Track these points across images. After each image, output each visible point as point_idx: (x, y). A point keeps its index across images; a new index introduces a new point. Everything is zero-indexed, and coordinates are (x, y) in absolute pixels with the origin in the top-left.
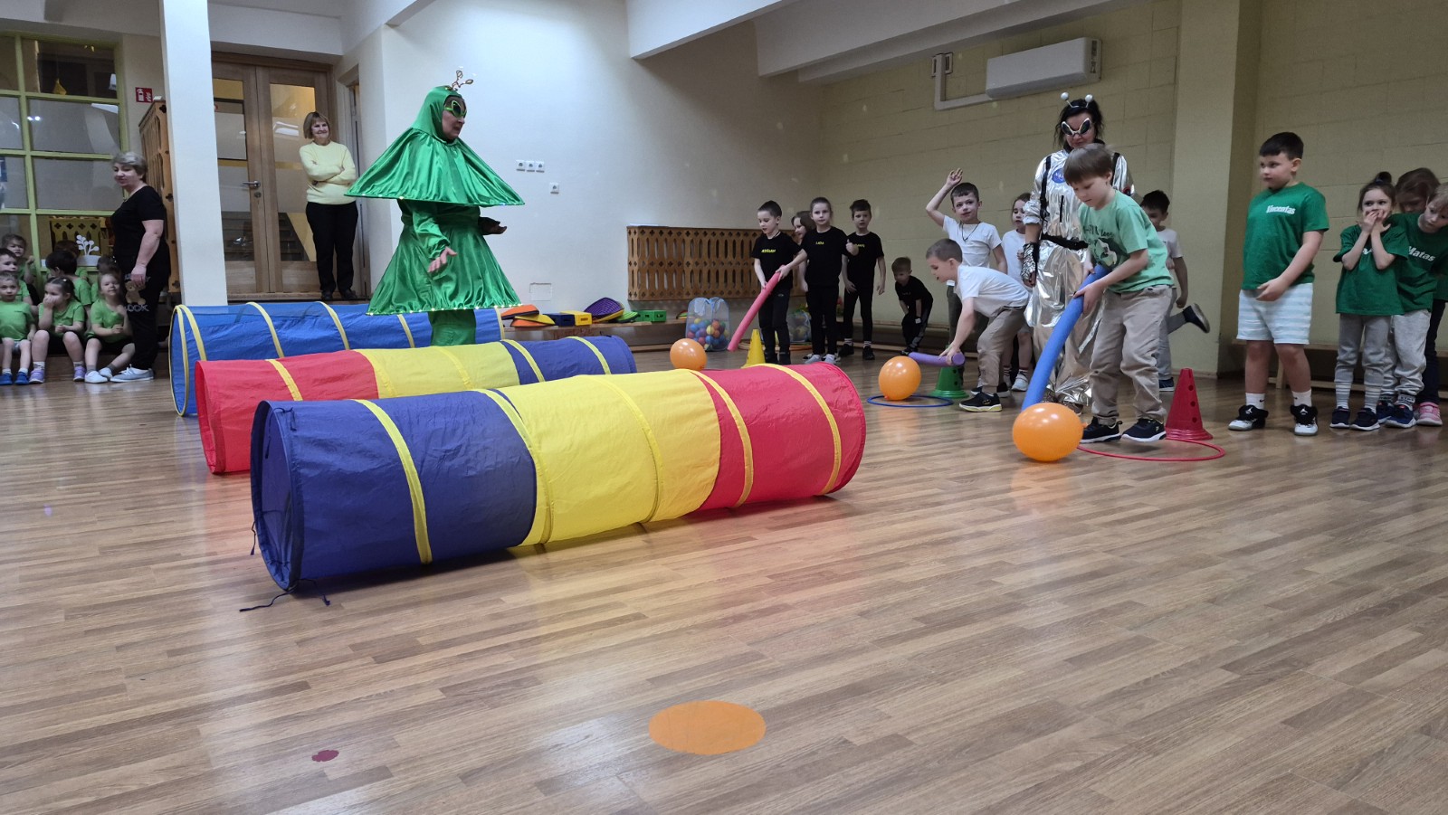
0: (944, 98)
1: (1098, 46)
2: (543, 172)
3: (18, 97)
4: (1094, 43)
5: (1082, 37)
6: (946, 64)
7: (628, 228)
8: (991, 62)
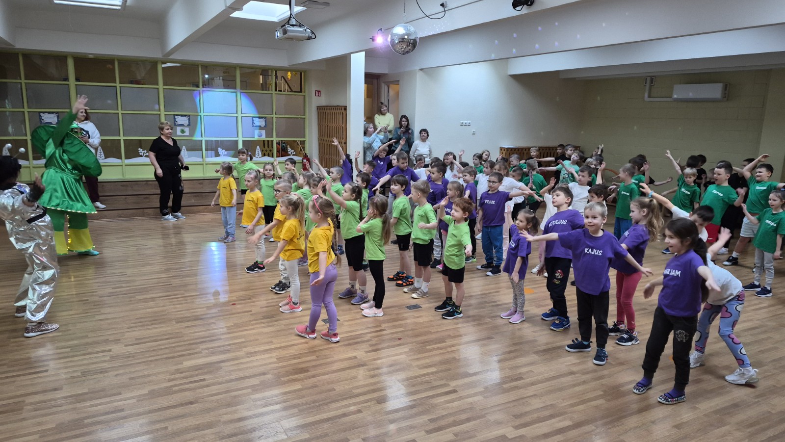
0: (650, 96)
1: (728, 86)
2: (470, 126)
4: (726, 85)
5: (720, 82)
6: (652, 82)
7: (501, 148)
8: (675, 85)
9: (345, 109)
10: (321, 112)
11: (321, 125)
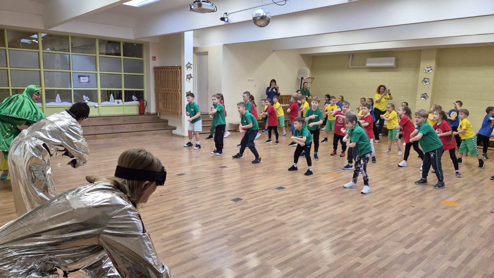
0: (351, 65)
2: (253, 81)
3: (121, 58)
4: (396, 58)
5: (393, 57)
6: (352, 57)
8: (368, 59)
9: (180, 68)
10: (158, 71)
11: (158, 80)
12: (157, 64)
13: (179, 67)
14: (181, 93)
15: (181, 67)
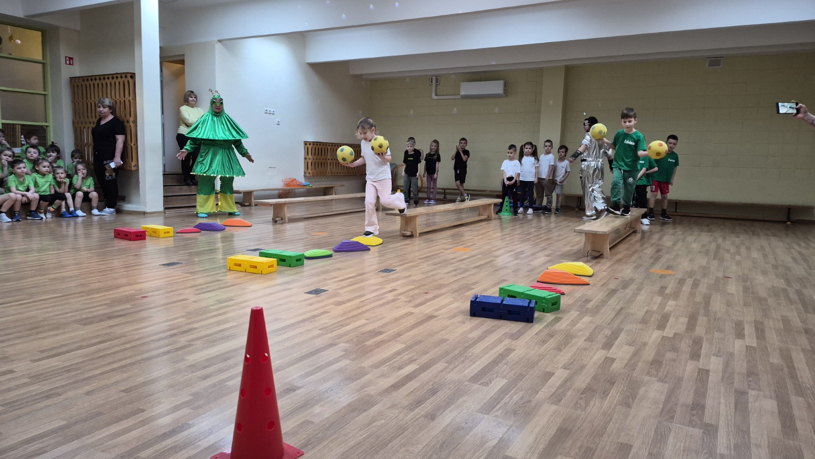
0: (437, 95)
2: (274, 114)
4: (505, 83)
5: (502, 80)
6: (437, 81)
7: (304, 142)
8: (461, 83)
9: (132, 77)
10: (80, 85)
11: (81, 103)
12: (77, 71)
13: (129, 75)
14: (136, 126)
15: (134, 74)
